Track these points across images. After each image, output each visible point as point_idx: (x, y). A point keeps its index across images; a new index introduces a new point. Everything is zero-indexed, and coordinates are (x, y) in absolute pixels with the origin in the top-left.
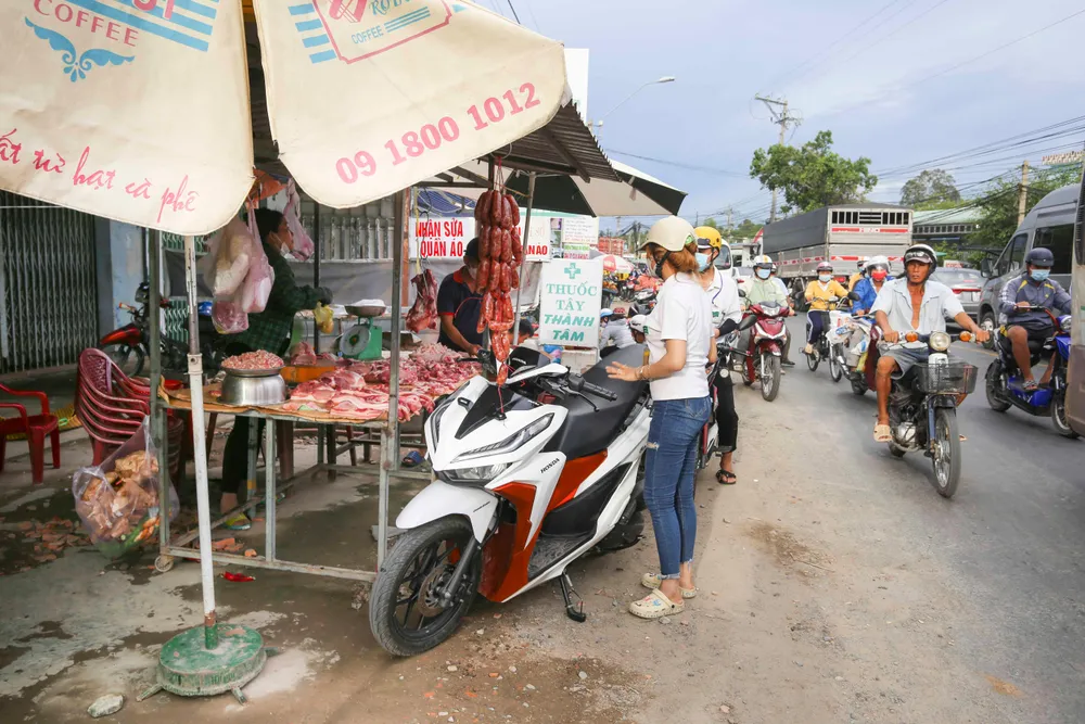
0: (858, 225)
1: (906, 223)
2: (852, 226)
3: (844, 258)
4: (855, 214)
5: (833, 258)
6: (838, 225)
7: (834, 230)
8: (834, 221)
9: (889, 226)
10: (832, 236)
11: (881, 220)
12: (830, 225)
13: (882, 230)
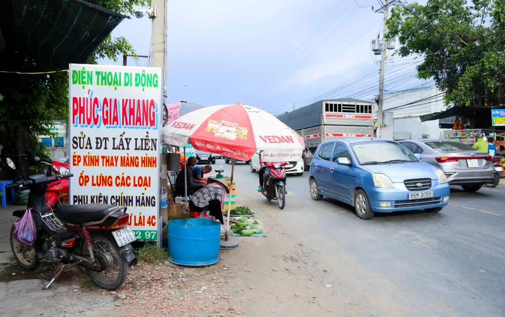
0: (341, 113)
1: (370, 112)
2: (338, 113)
3: (334, 135)
4: (340, 105)
5: (327, 135)
6: (329, 113)
7: (327, 116)
8: (327, 110)
9: (360, 114)
10: (326, 120)
11: (356, 110)
12: (325, 113)
13: (356, 117)
